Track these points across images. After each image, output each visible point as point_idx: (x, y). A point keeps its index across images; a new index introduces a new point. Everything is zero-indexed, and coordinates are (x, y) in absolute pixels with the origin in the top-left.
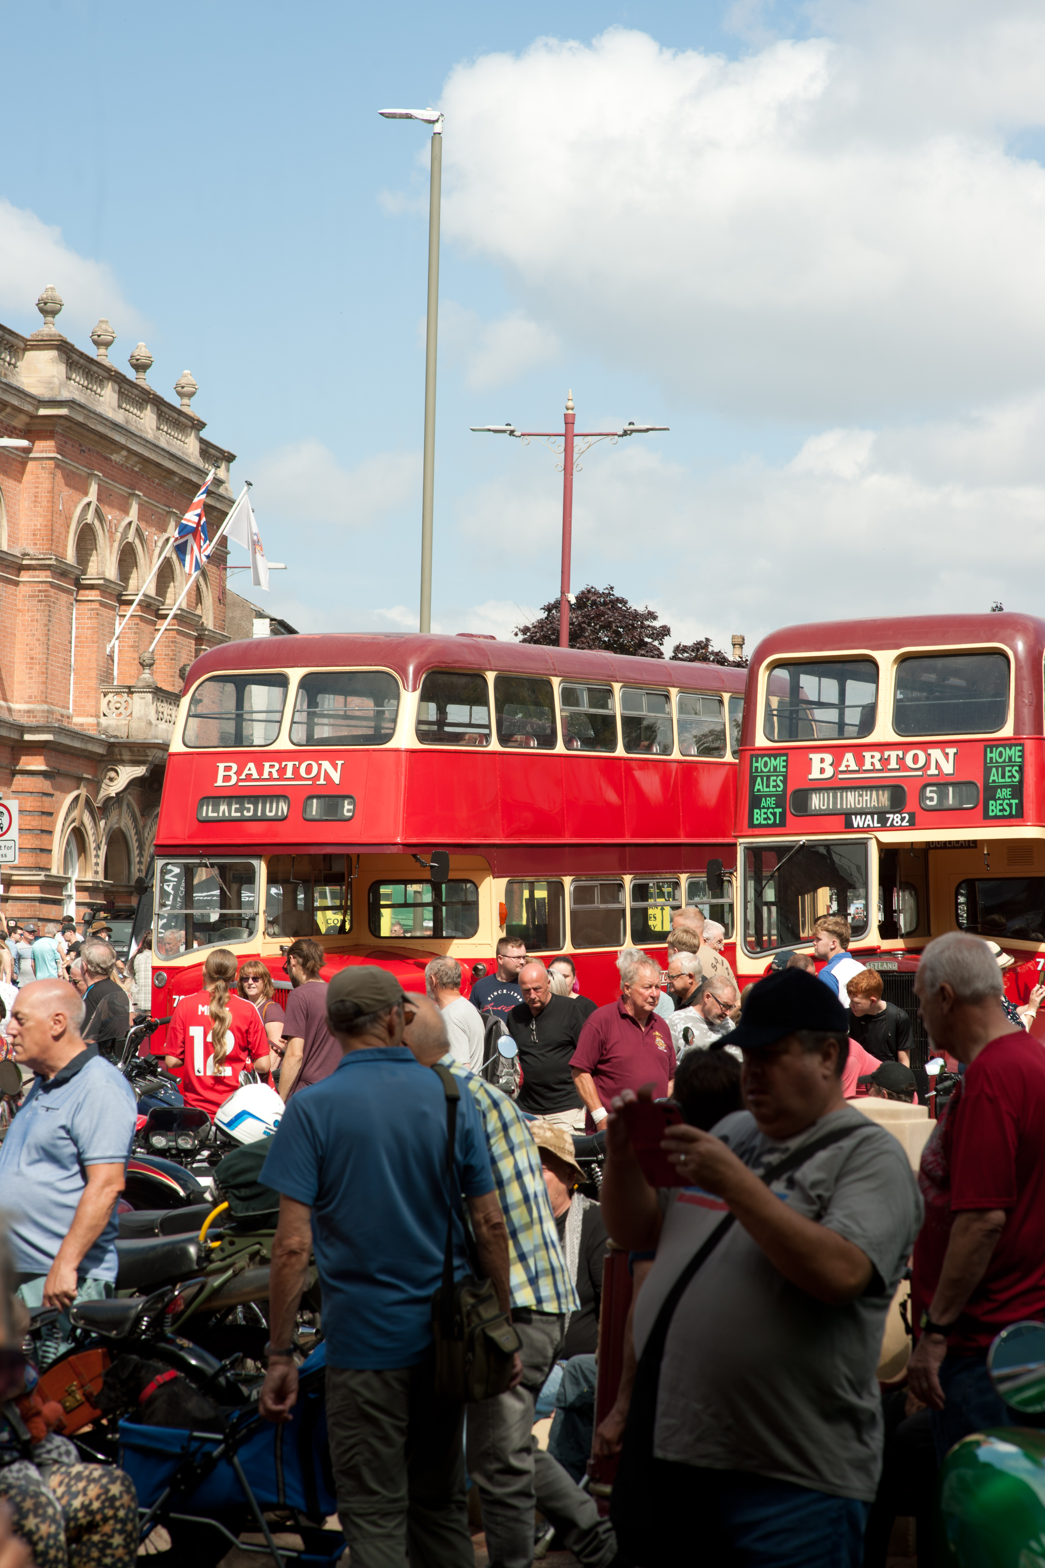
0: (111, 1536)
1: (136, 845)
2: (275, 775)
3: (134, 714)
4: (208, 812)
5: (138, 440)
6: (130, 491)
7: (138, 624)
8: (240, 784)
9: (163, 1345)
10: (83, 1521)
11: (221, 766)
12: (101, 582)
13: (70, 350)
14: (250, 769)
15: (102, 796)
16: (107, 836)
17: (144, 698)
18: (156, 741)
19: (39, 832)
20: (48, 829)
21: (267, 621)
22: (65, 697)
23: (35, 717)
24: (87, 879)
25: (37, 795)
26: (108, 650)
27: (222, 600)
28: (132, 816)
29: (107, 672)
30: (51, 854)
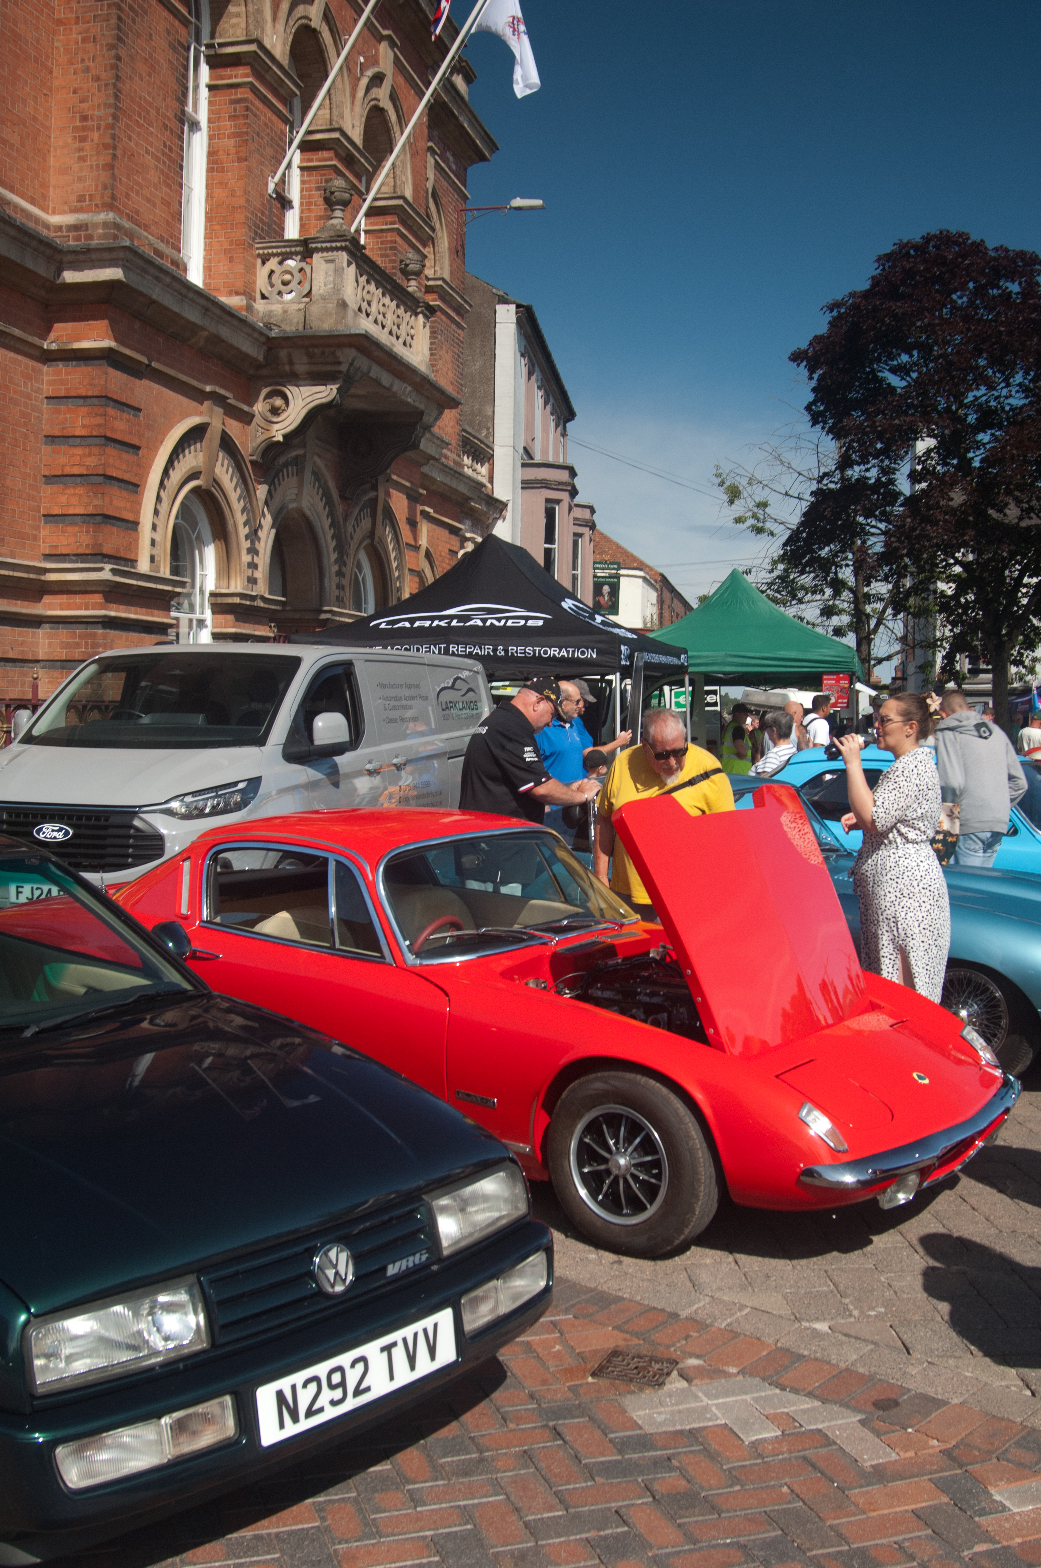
3: (313, 292)
15: (259, 440)
16: (275, 519)
17: (332, 261)
18: (353, 331)
19: (101, 479)
20: (126, 477)
21: (513, 307)
22: (168, 223)
23: (90, 237)
24: (232, 590)
25: (96, 401)
26: (271, 187)
27: (460, 254)
28: (324, 494)
29: (270, 226)
30: (136, 530)
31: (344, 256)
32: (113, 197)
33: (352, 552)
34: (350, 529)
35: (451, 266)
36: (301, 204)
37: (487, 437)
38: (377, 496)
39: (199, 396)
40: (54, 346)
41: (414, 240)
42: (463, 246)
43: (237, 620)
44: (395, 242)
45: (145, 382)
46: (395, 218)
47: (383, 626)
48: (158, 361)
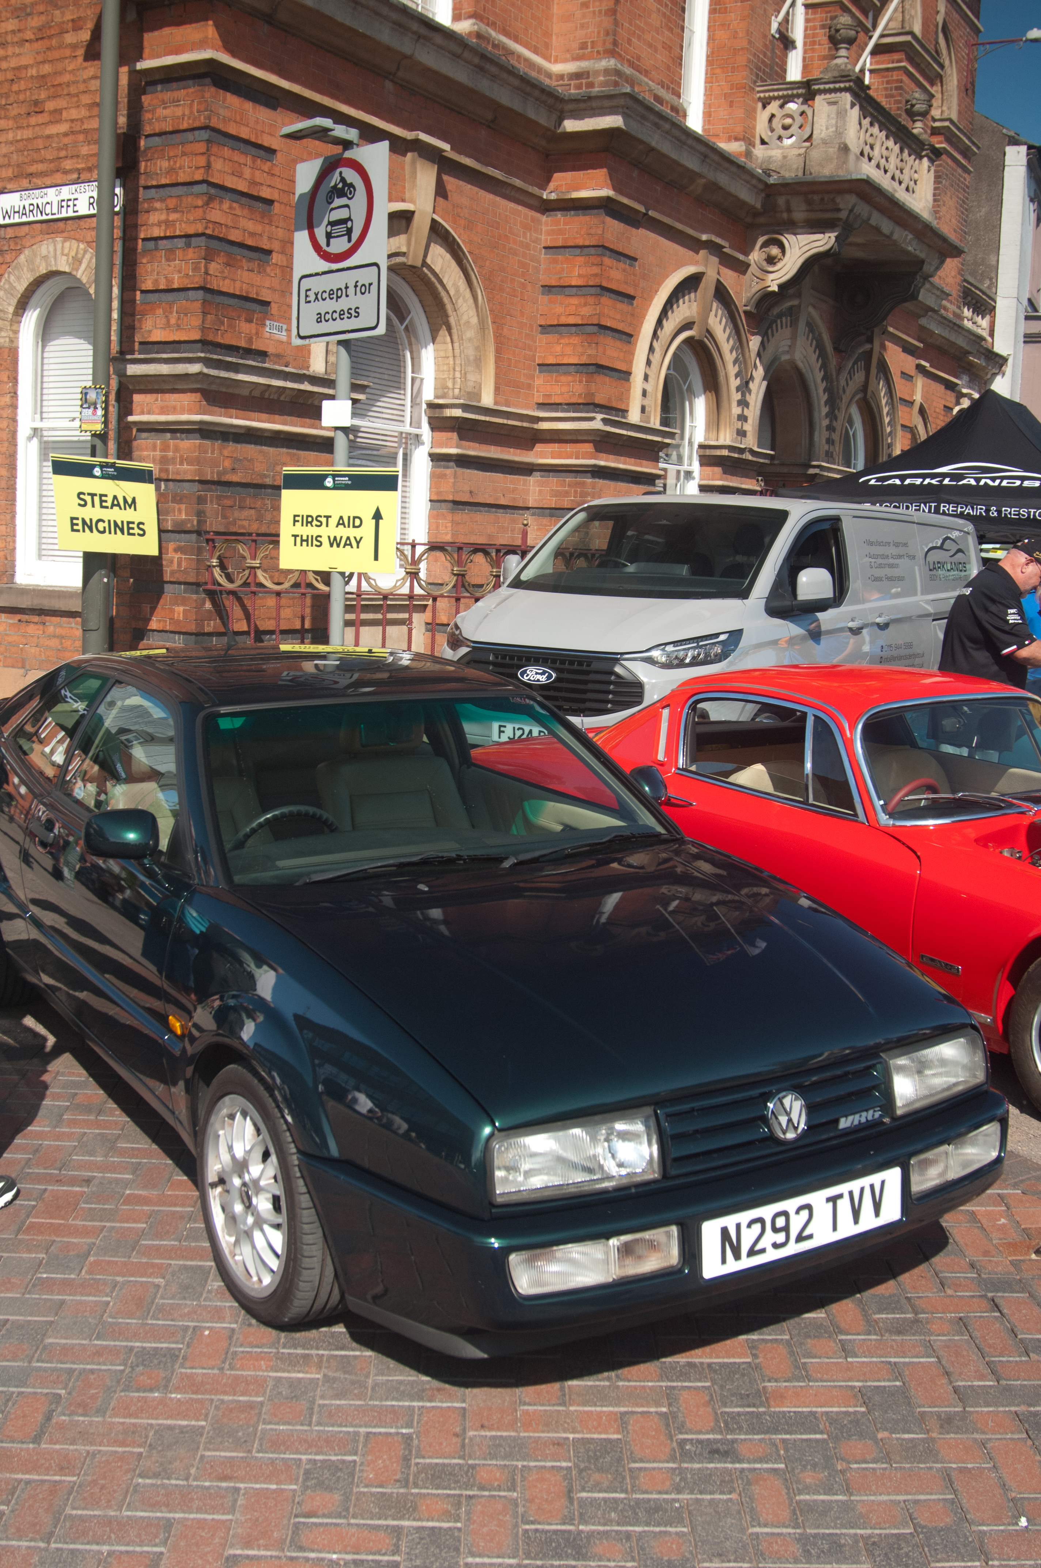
3: (814, 136)
15: (754, 290)
16: (767, 371)
17: (835, 103)
18: (854, 177)
19: (595, 329)
20: (620, 327)
21: (1024, 149)
22: (669, 68)
23: (591, 85)
24: (721, 442)
25: (592, 251)
26: (774, 26)
27: (970, 92)
28: (817, 346)
29: (771, 68)
30: (628, 380)
31: (847, 97)
32: (615, 43)
33: (843, 406)
34: (843, 383)
35: (959, 105)
36: (805, 44)
37: (989, 287)
38: (872, 349)
39: (695, 245)
40: (553, 196)
41: (921, 79)
42: (973, 84)
43: (725, 472)
44: (901, 81)
45: (642, 232)
46: (902, 56)
47: (872, 482)
48: (655, 210)
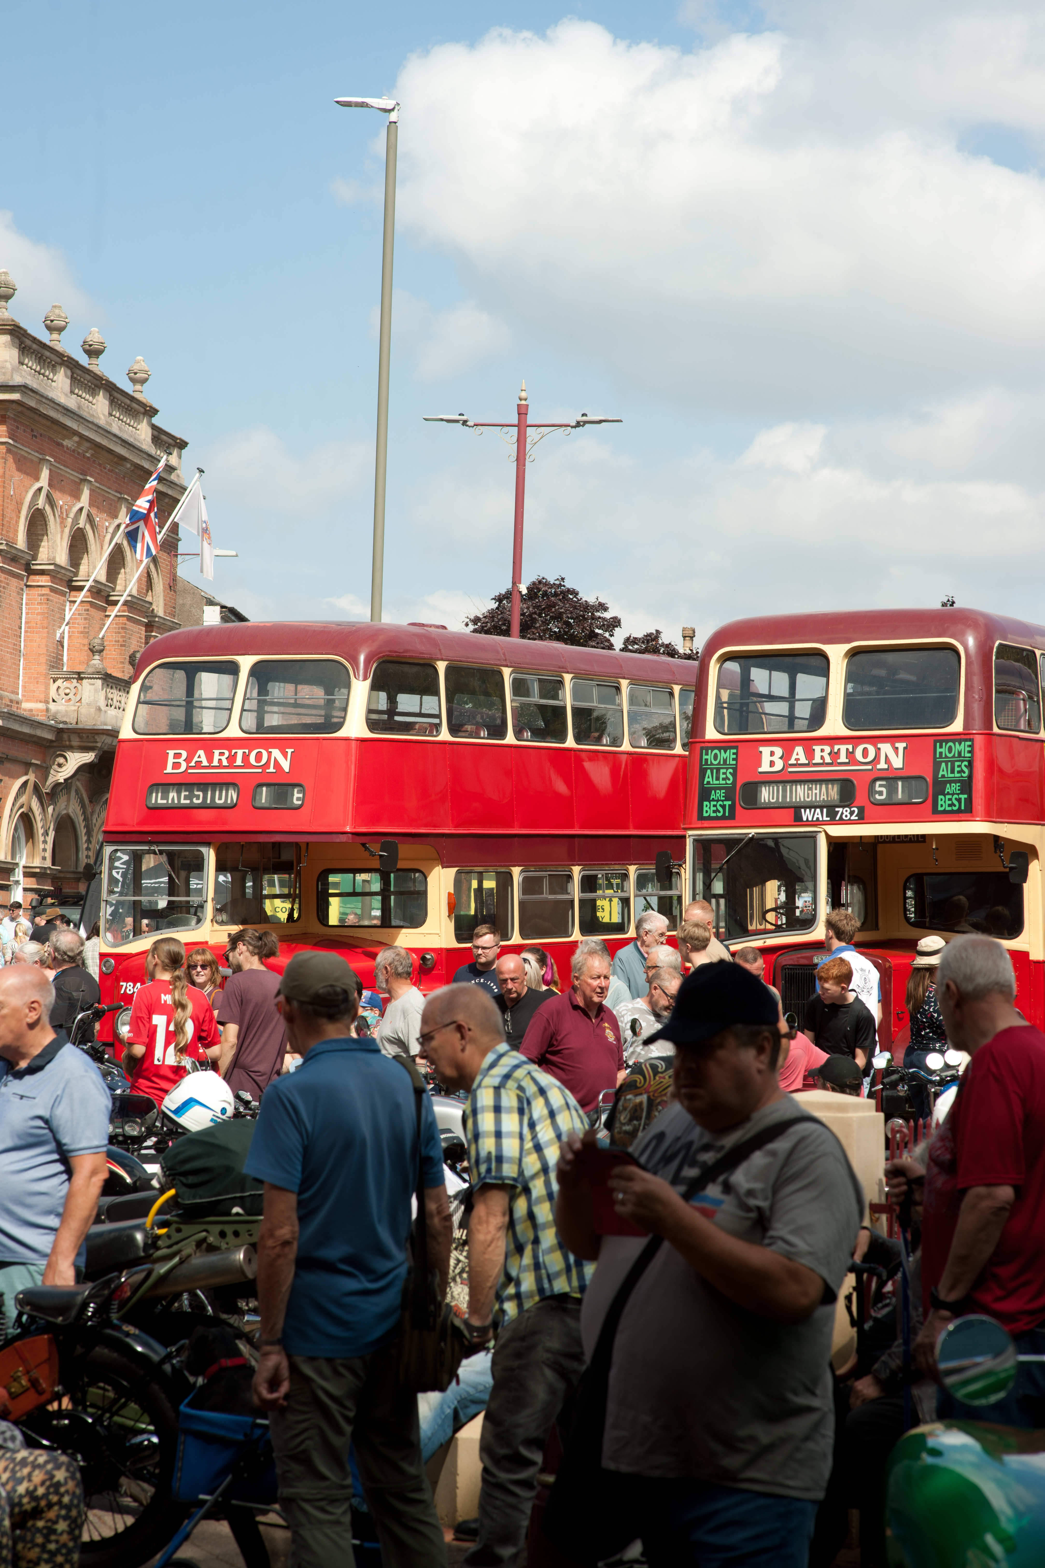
0: (56, 1522)
1: (84, 831)
2: (225, 763)
3: (83, 700)
4: (157, 799)
5: (90, 426)
6: (81, 477)
7: (88, 610)
8: (190, 771)
9: (109, 1331)
10: (28, 1507)
11: (171, 753)
12: (52, 567)
13: (23, 335)
14: (199, 757)
15: (51, 782)
16: (55, 823)
17: (93, 684)
18: (105, 727)
21: (218, 609)
22: (14, 683)
24: (34, 864)
26: (58, 635)
28: (80, 802)
29: (57, 658)
34: (94, 821)
39: (26, 766)
41: (138, 618)
43: (37, 881)
48: (10, 754)
